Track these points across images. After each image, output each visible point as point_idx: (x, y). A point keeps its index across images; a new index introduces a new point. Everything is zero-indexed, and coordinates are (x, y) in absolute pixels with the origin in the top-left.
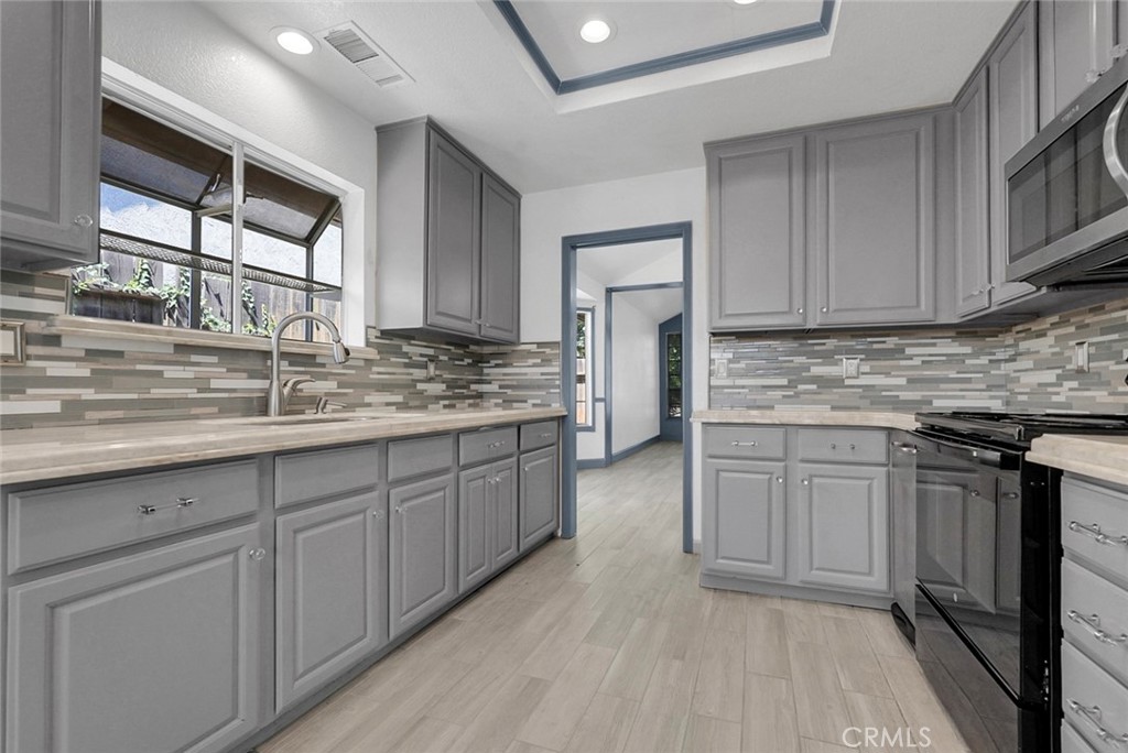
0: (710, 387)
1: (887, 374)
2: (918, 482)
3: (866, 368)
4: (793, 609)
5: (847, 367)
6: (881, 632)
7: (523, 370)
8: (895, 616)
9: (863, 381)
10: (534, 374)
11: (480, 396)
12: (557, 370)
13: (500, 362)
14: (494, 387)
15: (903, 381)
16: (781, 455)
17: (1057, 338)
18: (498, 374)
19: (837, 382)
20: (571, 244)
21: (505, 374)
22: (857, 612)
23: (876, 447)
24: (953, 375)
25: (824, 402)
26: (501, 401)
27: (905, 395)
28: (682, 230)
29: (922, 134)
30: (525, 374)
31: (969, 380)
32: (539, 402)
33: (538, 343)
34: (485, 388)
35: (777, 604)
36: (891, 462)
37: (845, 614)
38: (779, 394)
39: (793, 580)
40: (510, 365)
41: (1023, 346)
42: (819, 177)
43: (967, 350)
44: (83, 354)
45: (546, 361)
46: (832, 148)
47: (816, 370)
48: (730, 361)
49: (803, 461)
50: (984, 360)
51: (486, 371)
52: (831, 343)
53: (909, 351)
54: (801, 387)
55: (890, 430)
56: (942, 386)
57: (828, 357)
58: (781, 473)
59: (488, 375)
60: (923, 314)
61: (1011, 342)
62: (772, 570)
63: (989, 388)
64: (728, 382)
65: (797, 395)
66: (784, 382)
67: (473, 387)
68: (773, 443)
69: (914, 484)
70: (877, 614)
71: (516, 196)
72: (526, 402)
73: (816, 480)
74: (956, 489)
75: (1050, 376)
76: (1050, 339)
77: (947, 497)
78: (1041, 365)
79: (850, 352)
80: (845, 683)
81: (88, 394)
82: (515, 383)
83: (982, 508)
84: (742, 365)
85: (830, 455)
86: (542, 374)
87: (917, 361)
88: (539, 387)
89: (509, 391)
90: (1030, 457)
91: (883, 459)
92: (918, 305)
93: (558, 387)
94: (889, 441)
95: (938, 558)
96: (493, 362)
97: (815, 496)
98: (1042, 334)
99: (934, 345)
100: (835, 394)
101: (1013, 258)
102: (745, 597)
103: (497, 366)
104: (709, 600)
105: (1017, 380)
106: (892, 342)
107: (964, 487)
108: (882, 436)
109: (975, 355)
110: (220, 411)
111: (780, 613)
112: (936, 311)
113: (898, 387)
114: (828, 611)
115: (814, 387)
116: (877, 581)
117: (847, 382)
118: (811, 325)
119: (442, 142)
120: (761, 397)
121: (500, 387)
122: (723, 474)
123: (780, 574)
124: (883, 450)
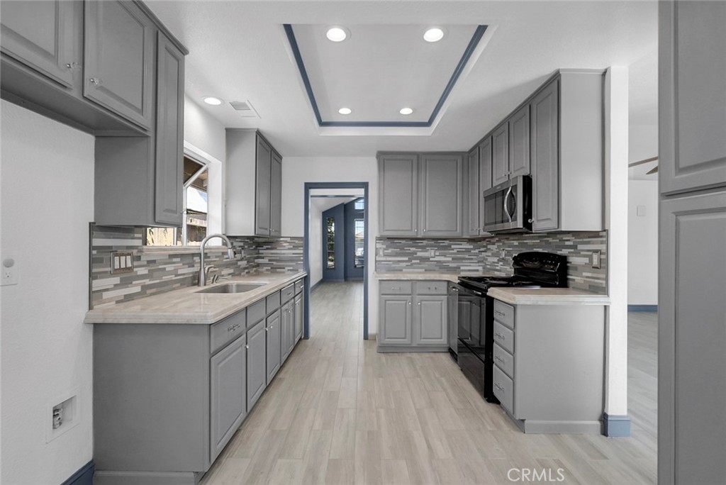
0: (376, 261)
1: (445, 256)
2: (459, 301)
3: (437, 254)
4: (415, 356)
5: (430, 253)
6: (446, 359)
7: (283, 252)
8: (451, 353)
9: (437, 259)
10: (290, 254)
11: (258, 265)
12: (302, 252)
13: (269, 247)
14: (266, 261)
15: (450, 259)
16: (410, 293)
17: (498, 246)
18: (267, 253)
19: (427, 259)
20: (309, 186)
21: (272, 254)
22: (437, 354)
23: (443, 288)
24: (467, 257)
25: (422, 268)
26: (269, 268)
27: (451, 265)
28: (365, 185)
29: (459, 161)
30: (284, 254)
31: (472, 259)
32: (291, 268)
33: (291, 237)
34: (260, 261)
35: (409, 355)
36: (449, 294)
37: (432, 355)
38: (404, 264)
39: (414, 345)
40: (276, 249)
41: (489, 247)
42: (423, 173)
43: (472, 247)
44: (146, 263)
45: (295, 247)
46: (427, 162)
47: (419, 254)
48: (385, 249)
49: (419, 295)
50: (477, 251)
51: (261, 251)
52: (425, 242)
53: (453, 247)
54: (413, 261)
55: (449, 282)
56: (464, 261)
57: (424, 248)
58: (410, 300)
59: (262, 254)
60: (457, 234)
61: (485, 244)
62: (407, 341)
63: (479, 262)
64: (384, 259)
65: (412, 264)
66: (407, 259)
67: (256, 261)
68: (407, 288)
69: (457, 302)
70: (443, 354)
71: (281, 158)
72: (284, 268)
73: (423, 302)
74: (469, 303)
75: (495, 260)
76: (495, 246)
77: (467, 305)
78: (494, 255)
79: (432, 246)
80: (437, 375)
81: (147, 282)
82: (278, 258)
83: (476, 308)
84: (390, 251)
85: (428, 292)
86: (294, 254)
87: (455, 251)
88: (292, 261)
89: (274, 263)
90: (488, 294)
91: (446, 292)
92: (456, 230)
93: (301, 260)
94: (448, 286)
95: (465, 327)
96: (265, 247)
97: (422, 309)
98: (494, 244)
99: (461, 244)
100: (426, 265)
101: (486, 225)
102: (396, 354)
103: (267, 249)
104: (383, 357)
105: (487, 259)
106: (447, 242)
107: (471, 302)
108: (446, 284)
109: (474, 249)
110: (181, 285)
111: (411, 358)
112: (462, 232)
113: (448, 262)
114: (427, 355)
115: (418, 261)
116: (444, 341)
117: (431, 259)
118: (419, 236)
119: (263, 142)
120: (397, 266)
121: (270, 260)
122: (388, 302)
123: (409, 342)
124: (446, 289)
